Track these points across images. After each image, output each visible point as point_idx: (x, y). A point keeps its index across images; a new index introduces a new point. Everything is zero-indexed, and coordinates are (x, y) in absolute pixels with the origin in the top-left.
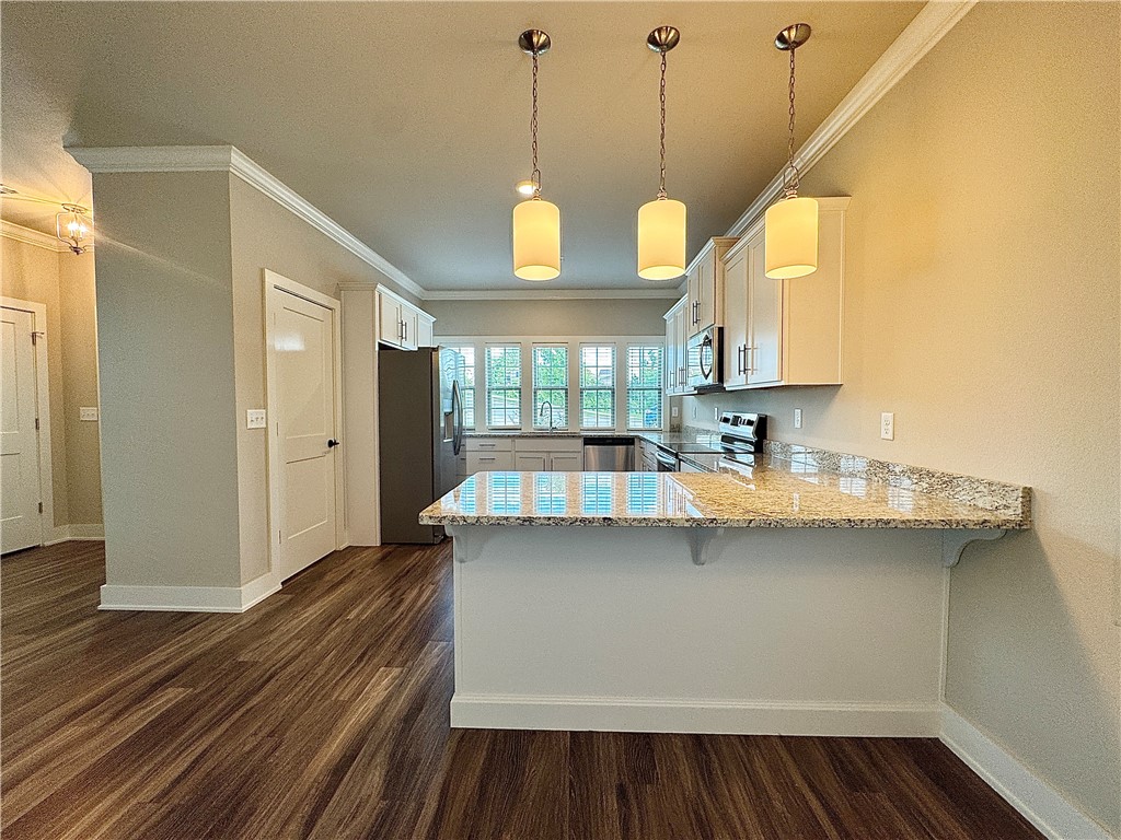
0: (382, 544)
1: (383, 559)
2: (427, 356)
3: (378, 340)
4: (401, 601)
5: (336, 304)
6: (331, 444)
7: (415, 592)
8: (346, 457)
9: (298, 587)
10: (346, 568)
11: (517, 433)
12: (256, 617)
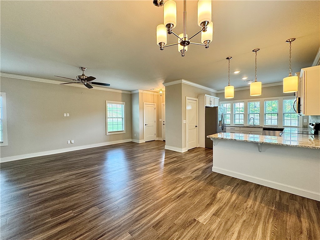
0: (206, 148)
1: (205, 150)
2: (215, 109)
3: (205, 106)
4: (207, 156)
5: (197, 99)
6: (196, 126)
7: (210, 156)
8: (199, 129)
9: (190, 151)
10: (198, 150)
11: (242, 126)
12: (184, 153)
